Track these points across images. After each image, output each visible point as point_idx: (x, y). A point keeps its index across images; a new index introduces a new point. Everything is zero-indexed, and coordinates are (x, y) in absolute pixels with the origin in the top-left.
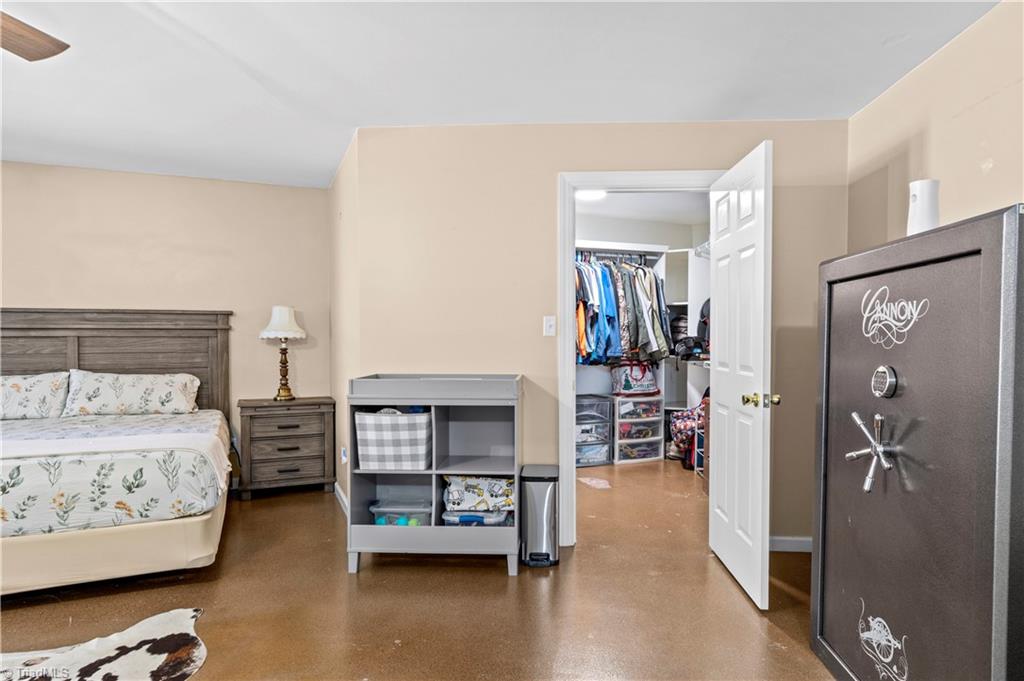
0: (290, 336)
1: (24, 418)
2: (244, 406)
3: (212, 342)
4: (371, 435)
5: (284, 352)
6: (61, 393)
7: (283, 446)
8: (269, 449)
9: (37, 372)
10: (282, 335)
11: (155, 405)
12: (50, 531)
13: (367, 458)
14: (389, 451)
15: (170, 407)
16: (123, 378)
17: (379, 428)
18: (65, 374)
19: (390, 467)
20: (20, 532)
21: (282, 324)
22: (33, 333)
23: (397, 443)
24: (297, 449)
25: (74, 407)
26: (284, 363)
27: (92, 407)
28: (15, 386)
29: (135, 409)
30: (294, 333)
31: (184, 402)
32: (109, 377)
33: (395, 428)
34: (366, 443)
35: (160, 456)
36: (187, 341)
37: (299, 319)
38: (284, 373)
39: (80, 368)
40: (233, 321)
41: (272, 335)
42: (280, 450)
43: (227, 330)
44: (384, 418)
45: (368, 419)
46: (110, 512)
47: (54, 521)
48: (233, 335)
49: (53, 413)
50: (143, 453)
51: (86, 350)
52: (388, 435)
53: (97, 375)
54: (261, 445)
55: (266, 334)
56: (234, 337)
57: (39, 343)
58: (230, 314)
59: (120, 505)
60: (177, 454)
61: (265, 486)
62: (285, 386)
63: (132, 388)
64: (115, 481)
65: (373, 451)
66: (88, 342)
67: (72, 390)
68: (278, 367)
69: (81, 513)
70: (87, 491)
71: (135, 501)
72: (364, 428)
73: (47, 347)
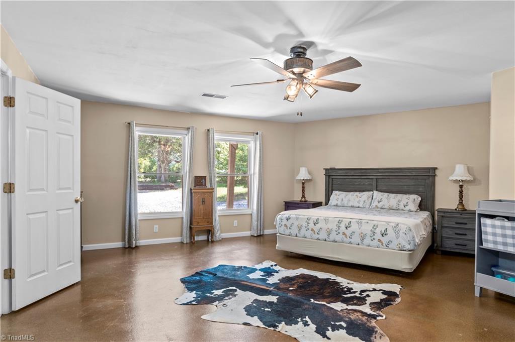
0: (464, 179)
1: (359, 207)
2: (439, 211)
3: (427, 181)
4: (489, 230)
5: (461, 187)
6: (370, 199)
7: (458, 232)
8: (451, 233)
9: (364, 191)
10: (459, 178)
11: (401, 207)
12: (358, 245)
13: (487, 241)
14: (499, 239)
15: (407, 208)
16: (391, 195)
17: (494, 226)
18: (372, 192)
19: (500, 248)
20: (350, 243)
21: (460, 173)
22: (363, 177)
23: (504, 236)
24: (466, 235)
25: (374, 205)
26: (461, 192)
27: (380, 205)
28: (356, 196)
29: (394, 208)
30: (467, 177)
31: (413, 207)
32: (386, 194)
33: (503, 227)
34: (486, 233)
35: (393, 225)
36: (417, 180)
37: (469, 170)
38: (461, 197)
39: (377, 190)
40: (437, 172)
41: (454, 178)
42: (456, 234)
43: (434, 176)
44: (497, 222)
45: (488, 221)
46: (376, 243)
47: (360, 242)
48: (437, 179)
49: (367, 206)
50: (388, 223)
51: (379, 184)
52: (499, 231)
53: (382, 193)
54: (447, 230)
55: (451, 178)
57: (364, 181)
58: (435, 169)
59: (379, 240)
60: (400, 225)
61: (448, 250)
62: (461, 203)
63: (392, 200)
64: (378, 231)
65: (490, 238)
66: (379, 181)
67: (374, 198)
68: (458, 194)
69: (367, 241)
70: (369, 233)
71: (385, 240)
72: (485, 225)
73: (367, 182)
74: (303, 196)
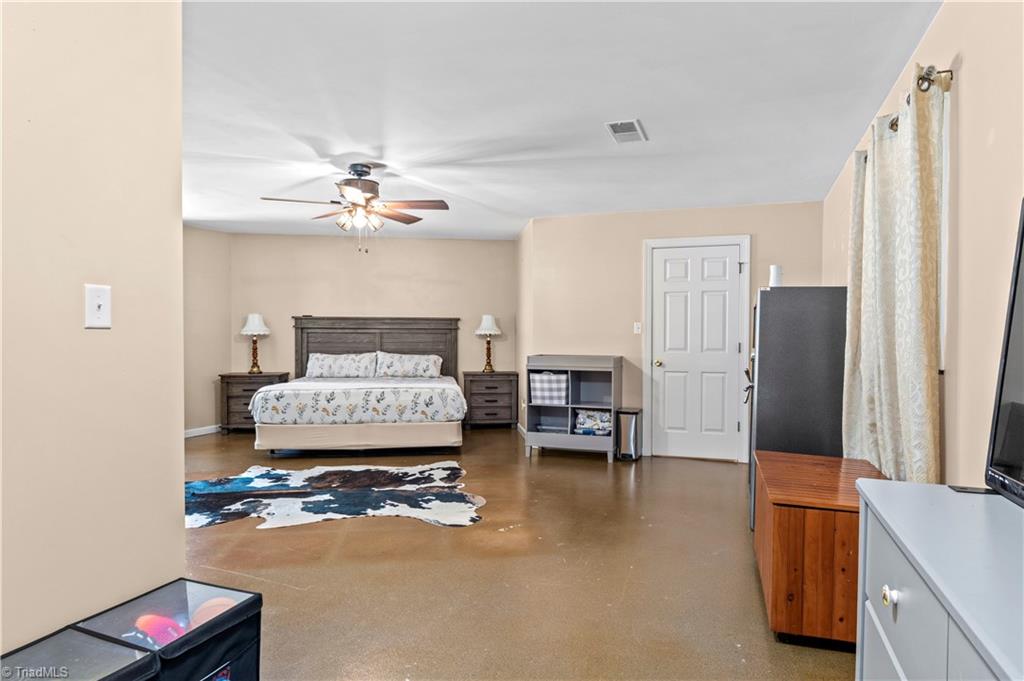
0: (492, 333)
1: (358, 377)
2: (466, 375)
3: (449, 336)
4: (538, 385)
5: (489, 343)
6: (374, 364)
7: (488, 399)
8: (480, 400)
9: (361, 352)
10: (488, 333)
11: (420, 372)
12: (395, 421)
13: (536, 397)
14: (547, 394)
15: (428, 373)
16: (404, 356)
17: (542, 381)
18: (374, 354)
19: (547, 403)
20: (384, 421)
21: (487, 326)
22: (359, 331)
23: (551, 390)
24: (496, 401)
25: (381, 372)
26: (489, 349)
27: (390, 372)
28: (353, 359)
29: (410, 374)
30: (494, 331)
31: (435, 371)
32: (397, 356)
33: (550, 381)
34: (535, 389)
35: (439, 391)
36: (435, 336)
37: (497, 323)
38: (489, 355)
39: (382, 350)
40: (460, 324)
41: (483, 333)
42: (487, 401)
43: (457, 329)
44: (545, 377)
45: (536, 377)
46: (418, 416)
47: (397, 417)
48: (460, 332)
49: (372, 375)
50: (432, 389)
51: (384, 340)
52: (546, 386)
53: (391, 355)
54: (476, 397)
55: (479, 332)
56: (461, 334)
57: (362, 336)
58: (458, 320)
59: (423, 412)
60: (446, 391)
61: (478, 422)
62: (489, 364)
63: (408, 363)
64: (421, 401)
65: (538, 393)
66: (385, 336)
67: (379, 362)
68: (485, 351)
69: (407, 415)
70: (410, 404)
71: (430, 411)
72: (534, 381)
73: (365, 339)
74: (255, 364)
